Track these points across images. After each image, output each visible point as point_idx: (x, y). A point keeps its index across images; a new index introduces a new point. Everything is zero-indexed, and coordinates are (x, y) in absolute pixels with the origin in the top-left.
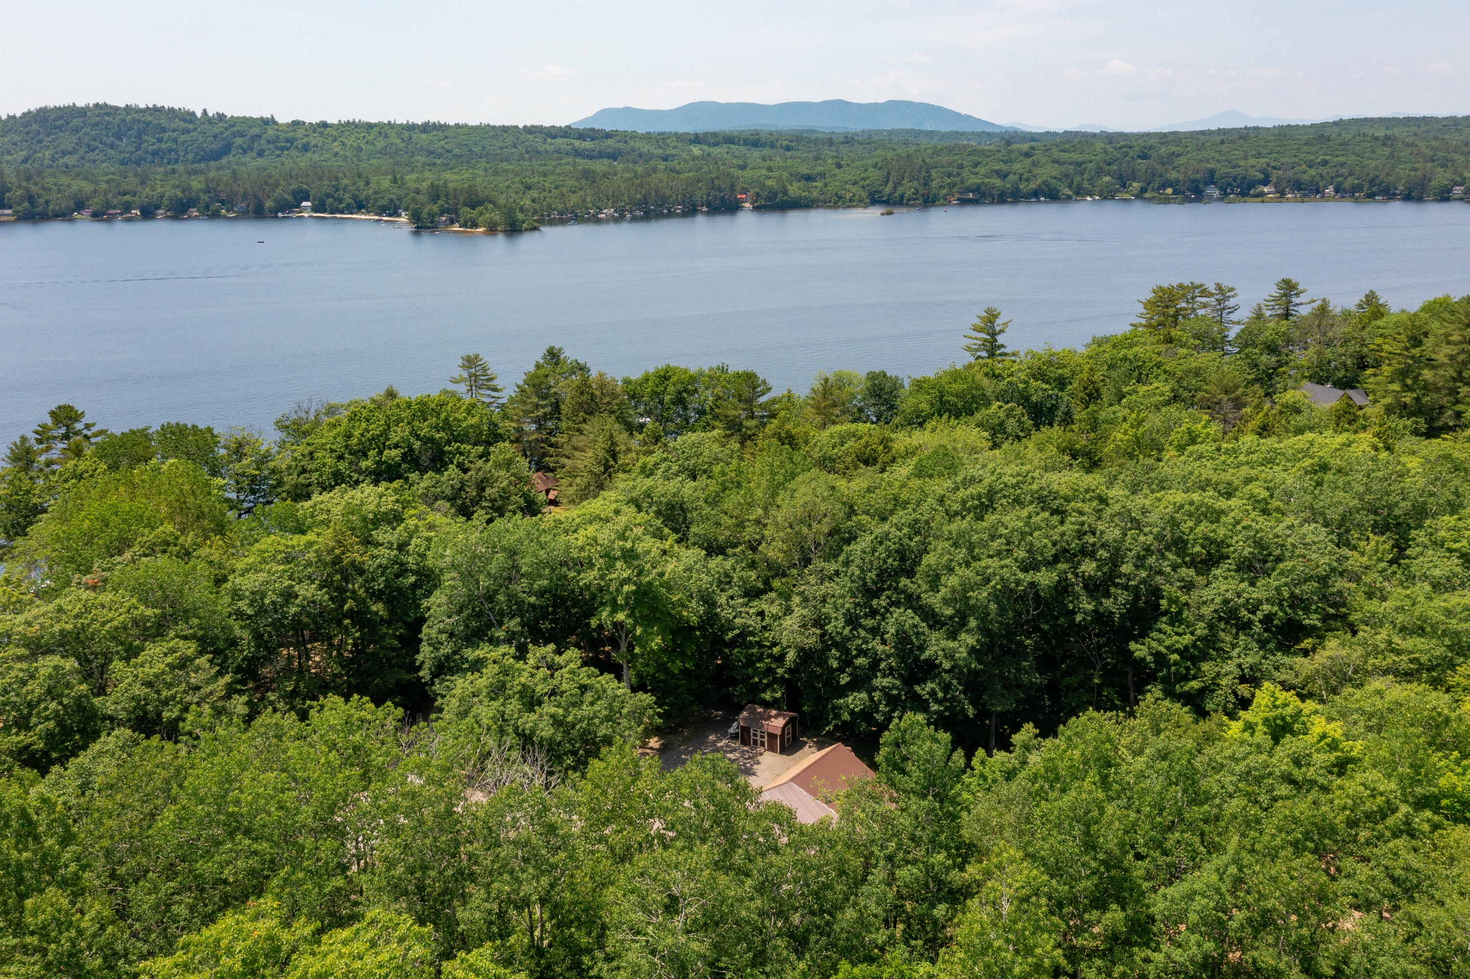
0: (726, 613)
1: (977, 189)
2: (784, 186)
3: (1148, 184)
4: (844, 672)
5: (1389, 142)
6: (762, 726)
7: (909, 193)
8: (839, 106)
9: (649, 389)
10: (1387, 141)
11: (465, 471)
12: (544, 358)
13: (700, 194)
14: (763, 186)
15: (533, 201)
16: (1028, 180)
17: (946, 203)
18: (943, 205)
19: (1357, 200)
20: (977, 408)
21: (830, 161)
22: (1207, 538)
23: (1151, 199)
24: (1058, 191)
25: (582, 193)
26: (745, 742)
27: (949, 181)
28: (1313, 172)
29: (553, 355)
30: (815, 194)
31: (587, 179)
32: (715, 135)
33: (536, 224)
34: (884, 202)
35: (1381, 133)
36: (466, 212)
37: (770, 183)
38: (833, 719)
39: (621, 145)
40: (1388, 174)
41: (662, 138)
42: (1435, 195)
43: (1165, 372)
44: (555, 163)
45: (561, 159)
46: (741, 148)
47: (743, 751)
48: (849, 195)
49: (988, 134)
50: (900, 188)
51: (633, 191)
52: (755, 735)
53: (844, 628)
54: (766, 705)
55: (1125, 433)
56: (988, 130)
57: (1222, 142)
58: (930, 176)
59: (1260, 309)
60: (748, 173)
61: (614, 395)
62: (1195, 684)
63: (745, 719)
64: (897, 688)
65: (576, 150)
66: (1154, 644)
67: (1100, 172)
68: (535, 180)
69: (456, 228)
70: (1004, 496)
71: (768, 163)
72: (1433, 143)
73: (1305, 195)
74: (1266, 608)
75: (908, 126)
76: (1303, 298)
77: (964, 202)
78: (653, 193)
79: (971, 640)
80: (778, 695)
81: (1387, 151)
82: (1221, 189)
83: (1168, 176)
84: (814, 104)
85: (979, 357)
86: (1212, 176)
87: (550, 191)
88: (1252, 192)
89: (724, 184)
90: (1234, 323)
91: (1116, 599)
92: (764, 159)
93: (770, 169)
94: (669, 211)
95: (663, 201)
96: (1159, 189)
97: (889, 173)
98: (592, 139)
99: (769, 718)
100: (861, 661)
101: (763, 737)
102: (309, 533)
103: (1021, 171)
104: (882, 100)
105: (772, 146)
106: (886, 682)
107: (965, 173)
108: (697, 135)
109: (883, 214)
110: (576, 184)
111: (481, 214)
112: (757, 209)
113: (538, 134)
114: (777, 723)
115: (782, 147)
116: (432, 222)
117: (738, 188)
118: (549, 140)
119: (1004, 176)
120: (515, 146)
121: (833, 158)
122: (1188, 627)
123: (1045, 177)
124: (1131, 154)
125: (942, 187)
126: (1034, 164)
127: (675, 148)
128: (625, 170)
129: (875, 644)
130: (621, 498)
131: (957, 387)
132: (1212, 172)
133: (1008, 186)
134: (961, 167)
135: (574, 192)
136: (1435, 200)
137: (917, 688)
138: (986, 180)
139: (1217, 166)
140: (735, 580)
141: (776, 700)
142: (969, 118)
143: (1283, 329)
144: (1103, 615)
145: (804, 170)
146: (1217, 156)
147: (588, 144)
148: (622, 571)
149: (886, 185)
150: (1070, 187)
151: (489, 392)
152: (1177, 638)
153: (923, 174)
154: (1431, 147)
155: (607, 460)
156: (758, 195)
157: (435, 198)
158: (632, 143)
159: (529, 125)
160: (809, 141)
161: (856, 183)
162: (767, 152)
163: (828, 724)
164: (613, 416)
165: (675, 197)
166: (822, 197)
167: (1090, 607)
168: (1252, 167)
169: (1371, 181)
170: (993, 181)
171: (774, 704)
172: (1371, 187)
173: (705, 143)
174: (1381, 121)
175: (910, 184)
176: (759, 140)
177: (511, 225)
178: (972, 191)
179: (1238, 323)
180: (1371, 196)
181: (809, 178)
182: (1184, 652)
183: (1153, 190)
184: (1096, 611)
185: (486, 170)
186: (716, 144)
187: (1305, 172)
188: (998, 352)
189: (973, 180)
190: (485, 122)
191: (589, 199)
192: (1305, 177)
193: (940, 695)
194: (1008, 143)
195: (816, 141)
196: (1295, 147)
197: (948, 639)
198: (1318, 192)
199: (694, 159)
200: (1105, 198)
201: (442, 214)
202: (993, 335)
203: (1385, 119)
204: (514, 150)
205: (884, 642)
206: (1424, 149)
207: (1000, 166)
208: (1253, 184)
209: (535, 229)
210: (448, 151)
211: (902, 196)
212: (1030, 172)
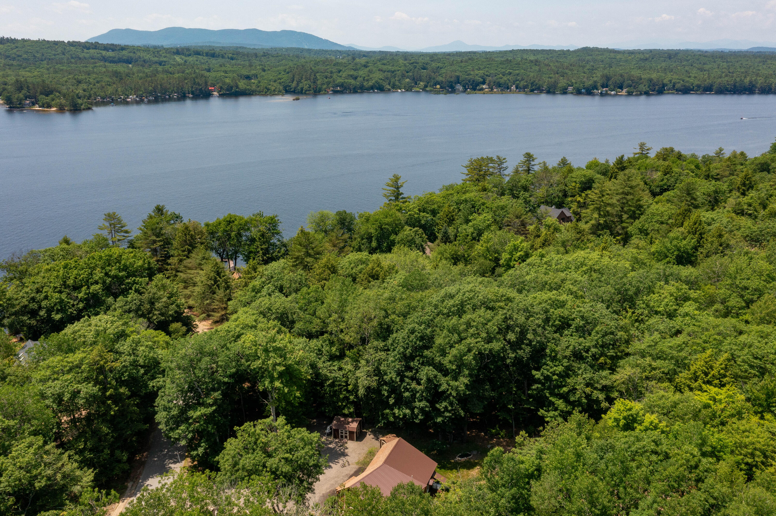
0: (324, 372)
1: (342, 85)
2: (236, 83)
3: (428, 83)
4: (391, 397)
5: (538, 63)
6: (346, 428)
7: (306, 87)
8: (254, 32)
9: (222, 229)
10: (536, 62)
11: (141, 294)
12: (154, 211)
13: (187, 87)
14: (224, 83)
15: (84, 90)
16: (368, 80)
17: (326, 93)
18: (325, 94)
19: (526, 93)
20: (398, 231)
21: (258, 67)
22: (560, 316)
23: (431, 91)
24: (383, 87)
25: (115, 86)
26: (335, 437)
27: (326, 80)
28: (505, 78)
29: (159, 210)
30: (254, 87)
31: (117, 77)
32: (188, 49)
33: (89, 106)
34: (292, 91)
35: (532, 58)
36: (42, 98)
37: (227, 81)
38: (382, 419)
39: (131, 55)
40: (539, 80)
41: (156, 50)
42: (560, 91)
43: (487, 207)
44: (92, 65)
45: (96, 63)
46: (204, 58)
47: (336, 442)
48: (273, 88)
49: (340, 52)
50: (301, 84)
51: (147, 84)
52: (342, 433)
53: (396, 378)
54: (345, 416)
55: (482, 246)
56: (339, 49)
57: (462, 62)
58: (316, 77)
59: (517, 168)
60: (213, 74)
61: (201, 233)
62: (565, 389)
63: (335, 425)
64: (428, 407)
65: (104, 57)
66: (545, 372)
67: (403, 76)
68: (83, 77)
69: (37, 108)
70: (468, 304)
71: (223, 69)
72: (556, 64)
73: (502, 90)
74: (593, 350)
75: (294, 45)
76: (536, 162)
77: (336, 92)
78: (159, 86)
79: (466, 381)
80: (352, 410)
81: (537, 68)
82: (463, 86)
83: (437, 79)
84: (240, 31)
85: (391, 200)
86: (458, 79)
87: (94, 85)
88: (478, 88)
89: (201, 81)
90: (506, 175)
91: (524, 351)
92: (221, 66)
93: (226, 72)
94: (170, 96)
95: (165, 91)
96: (433, 86)
97: (294, 76)
98: (113, 51)
99: (348, 423)
100: (407, 394)
101: (346, 433)
102: (77, 352)
103: (364, 76)
104: (279, 30)
105: (223, 57)
106: (422, 404)
107: (335, 76)
108: (177, 49)
109: (294, 100)
110: (111, 80)
111: (53, 100)
112: (222, 96)
113: (78, 47)
114: (354, 426)
115: (229, 58)
116: (20, 104)
117: (209, 84)
118: (85, 51)
119: (355, 78)
120: (64, 54)
121: (260, 65)
122: (560, 362)
123: (376, 79)
124: (418, 67)
125: (324, 84)
126: (370, 71)
127: (165, 57)
128: (139, 72)
129: (414, 385)
130: (255, 312)
131: (388, 220)
132: (458, 77)
133: (358, 83)
134: (331, 72)
135: (109, 85)
136: (561, 94)
137: (438, 406)
138: (346, 80)
139: (460, 74)
140: (324, 352)
141: (350, 413)
142: (327, 41)
143: (530, 179)
144: (519, 358)
145: (245, 72)
146: (460, 69)
147: (110, 54)
148: (274, 359)
149: (292, 82)
150: (389, 84)
151: (123, 234)
152: (555, 368)
153: (313, 77)
154: (556, 66)
155: (216, 278)
156: (221, 88)
157: (20, 89)
158: (138, 54)
159: (71, 41)
160: (244, 55)
161: (275, 81)
162: (221, 60)
163: (379, 422)
164: (203, 246)
165: (172, 89)
166: (258, 89)
167: (513, 356)
168: (477, 75)
169: (532, 83)
170: (349, 81)
171: (350, 415)
172: (532, 86)
173: (183, 54)
174: (532, 51)
175: (305, 82)
176: (214, 53)
177: (73, 106)
178: (340, 86)
179: (508, 175)
180: (532, 91)
181: (248, 78)
182: (560, 375)
183: (430, 86)
184: (516, 357)
185: (48, 69)
186: (189, 55)
187: (501, 78)
188: (401, 197)
189: (339, 80)
190: (42, 38)
191: (119, 89)
192: (502, 81)
193: (450, 408)
194: (354, 59)
195: (248, 55)
196: (496, 65)
197: (452, 380)
198: (508, 88)
199: (179, 65)
200: (407, 90)
201: (26, 99)
202: (398, 188)
203: (533, 50)
204: (63, 56)
205: (419, 384)
206: (553, 68)
207: (352, 73)
208: (478, 84)
209: (89, 109)
210: (19, 56)
211: (302, 89)
212: (369, 76)
